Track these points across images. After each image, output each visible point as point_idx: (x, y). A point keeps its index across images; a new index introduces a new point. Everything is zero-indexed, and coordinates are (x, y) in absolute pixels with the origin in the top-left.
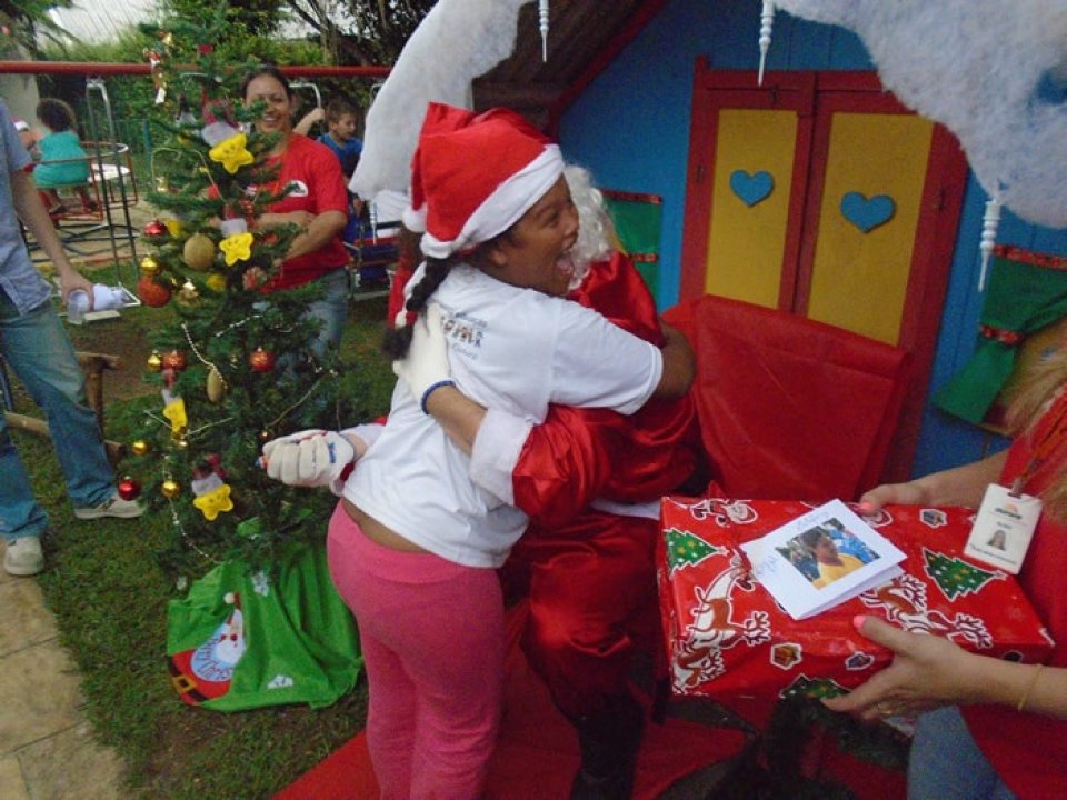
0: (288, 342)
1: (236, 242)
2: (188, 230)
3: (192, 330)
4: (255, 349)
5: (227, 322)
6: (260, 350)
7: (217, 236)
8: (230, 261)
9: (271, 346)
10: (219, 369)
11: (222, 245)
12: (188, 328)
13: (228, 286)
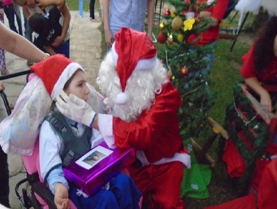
0: (196, 67)
1: (189, 22)
2: (176, 14)
3: (168, 54)
4: (184, 66)
5: (179, 54)
6: (185, 67)
7: (184, 18)
8: (185, 29)
9: (190, 67)
10: (172, 71)
11: (185, 23)
12: (168, 53)
13: (183, 41)
